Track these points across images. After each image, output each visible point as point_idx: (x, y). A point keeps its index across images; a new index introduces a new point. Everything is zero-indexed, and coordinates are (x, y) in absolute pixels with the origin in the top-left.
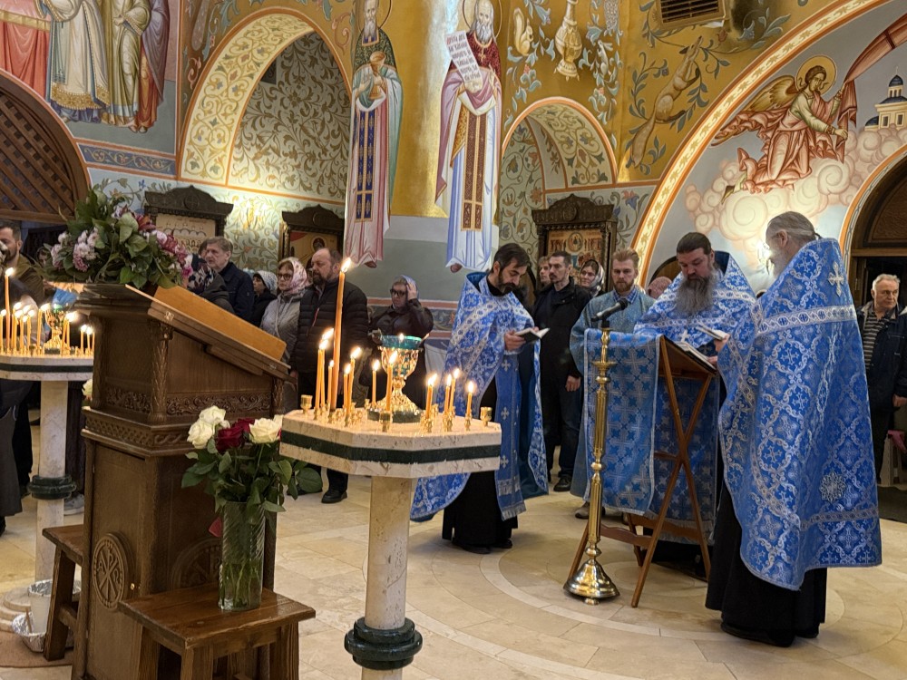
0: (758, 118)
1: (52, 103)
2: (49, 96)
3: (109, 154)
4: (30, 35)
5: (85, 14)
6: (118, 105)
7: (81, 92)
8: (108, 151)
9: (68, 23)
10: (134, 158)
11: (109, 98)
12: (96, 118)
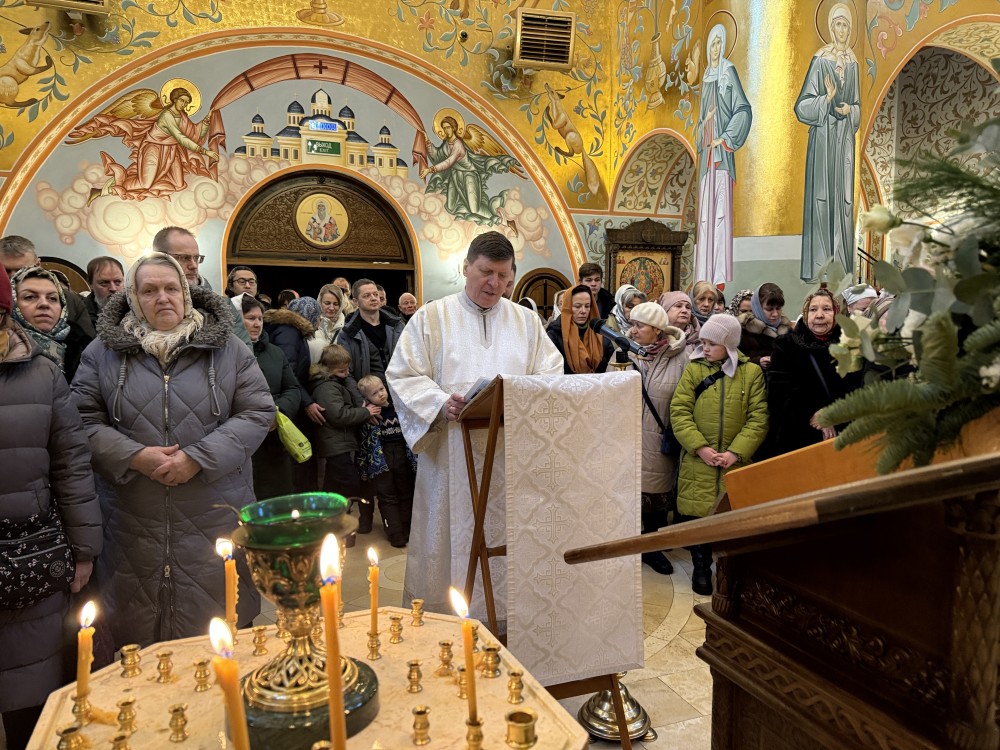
0: (121, 124)
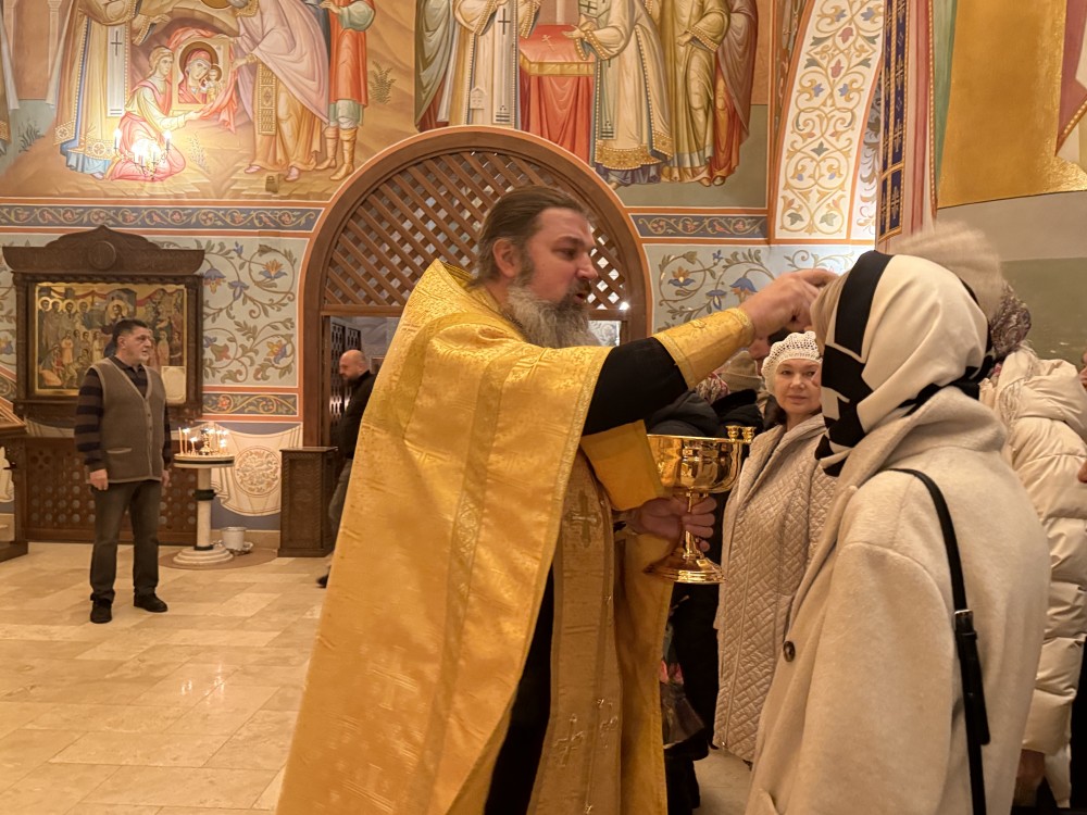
1: (598, 166)
2: (593, 159)
3: (672, 222)
4: (569, 85)
5: (638, 42)
6: (683, 154)
7: (636, 146)
8: (670, 217)
9: (617, 58)
10: (707, 222)
11: (671, 146)
12: (654, 177)
